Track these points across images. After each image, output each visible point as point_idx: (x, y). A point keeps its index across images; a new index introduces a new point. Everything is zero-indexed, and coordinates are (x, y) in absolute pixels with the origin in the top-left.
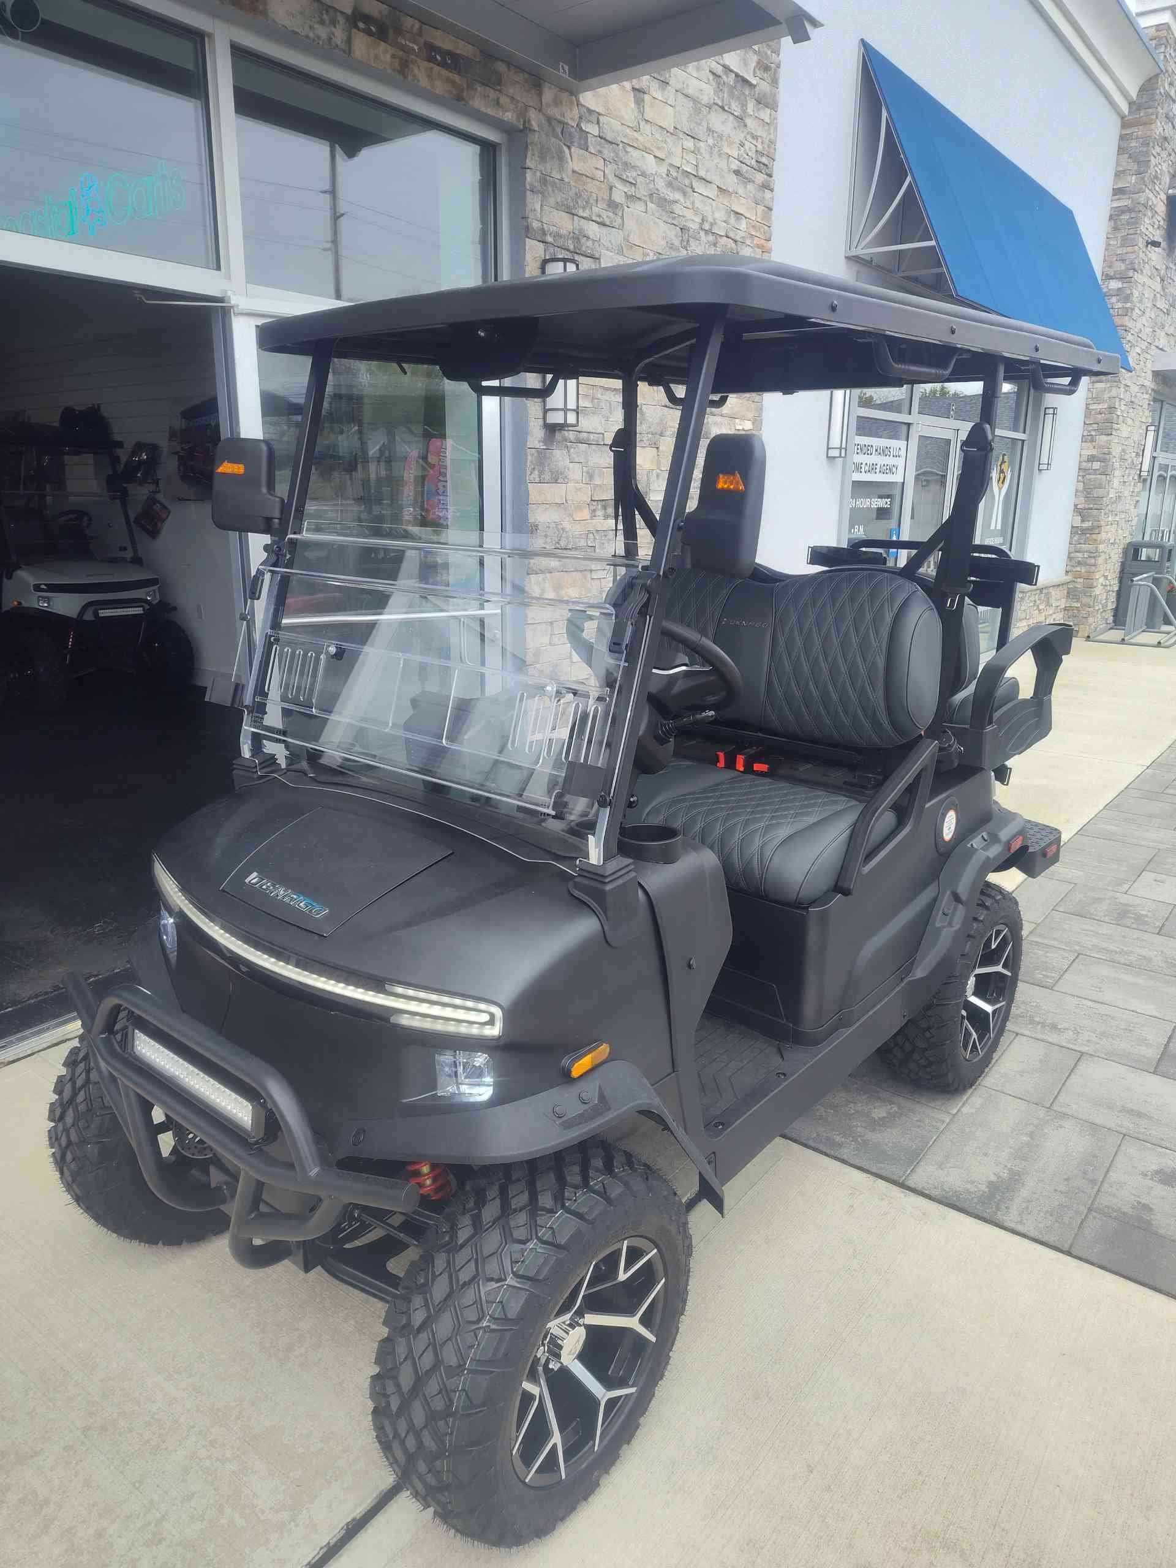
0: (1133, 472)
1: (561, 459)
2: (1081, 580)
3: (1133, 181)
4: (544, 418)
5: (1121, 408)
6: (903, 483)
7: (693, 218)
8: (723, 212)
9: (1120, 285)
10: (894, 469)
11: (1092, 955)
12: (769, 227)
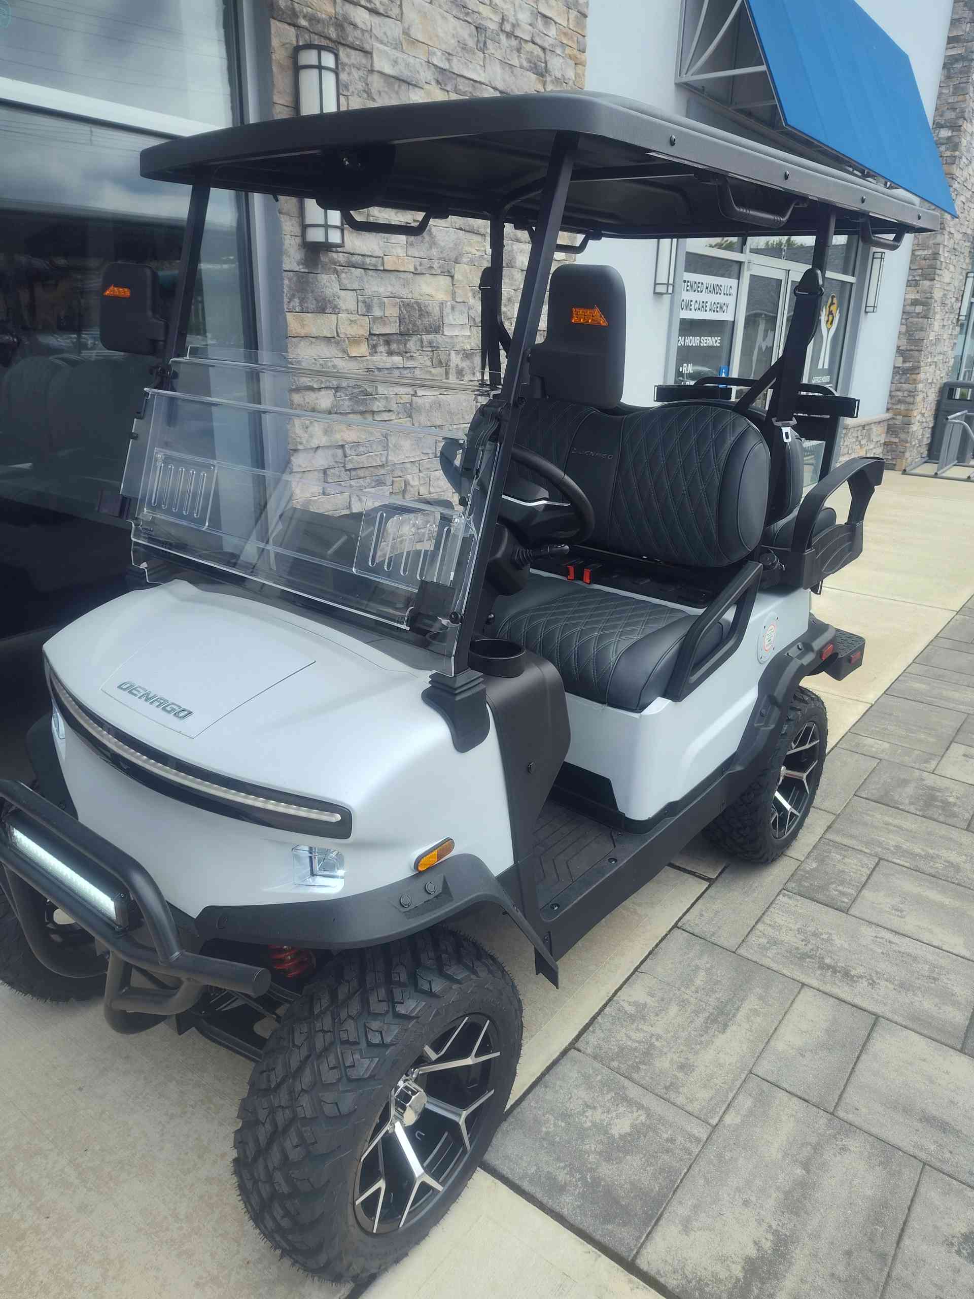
0: (952, 316)
1: (328, 284)
2: (900, 417)
3: (968, 29)
4: (303, 234)
5: (944, 255)
6: (734, 322)
7: (492, 16)
8: (528, 14)
9: (950, 134)
10: (725, 308)
11: (895, 860)
12: (584, 36)
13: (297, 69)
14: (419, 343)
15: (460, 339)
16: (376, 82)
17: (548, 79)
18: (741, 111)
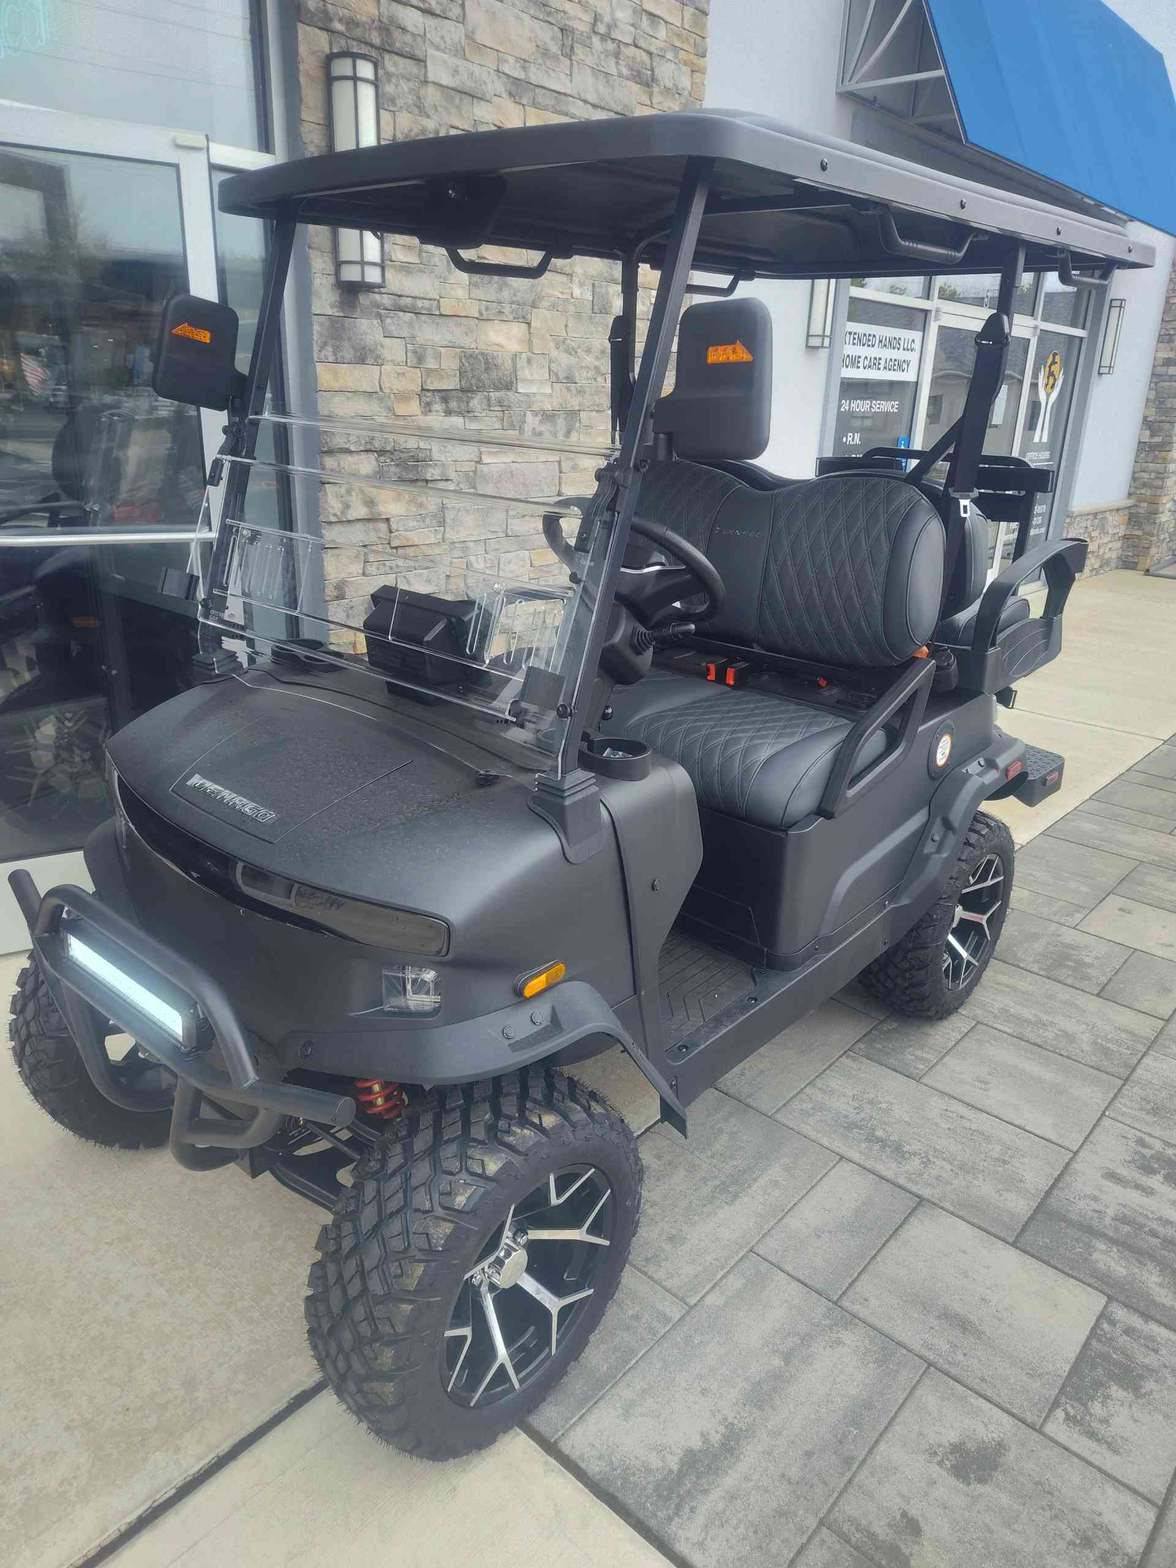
1: (369, 331)
2: (1145, 505)
4: (337, 273)
6: (917, 383)
7: (581, 15)
8: (629, 12)
10: (905, 366)
12: (703, 38)
13: (329, 80)
14: (485, 401)
15: (538, 397)
16: (432, 95)
17: (656, 89)
18: (927, 126)
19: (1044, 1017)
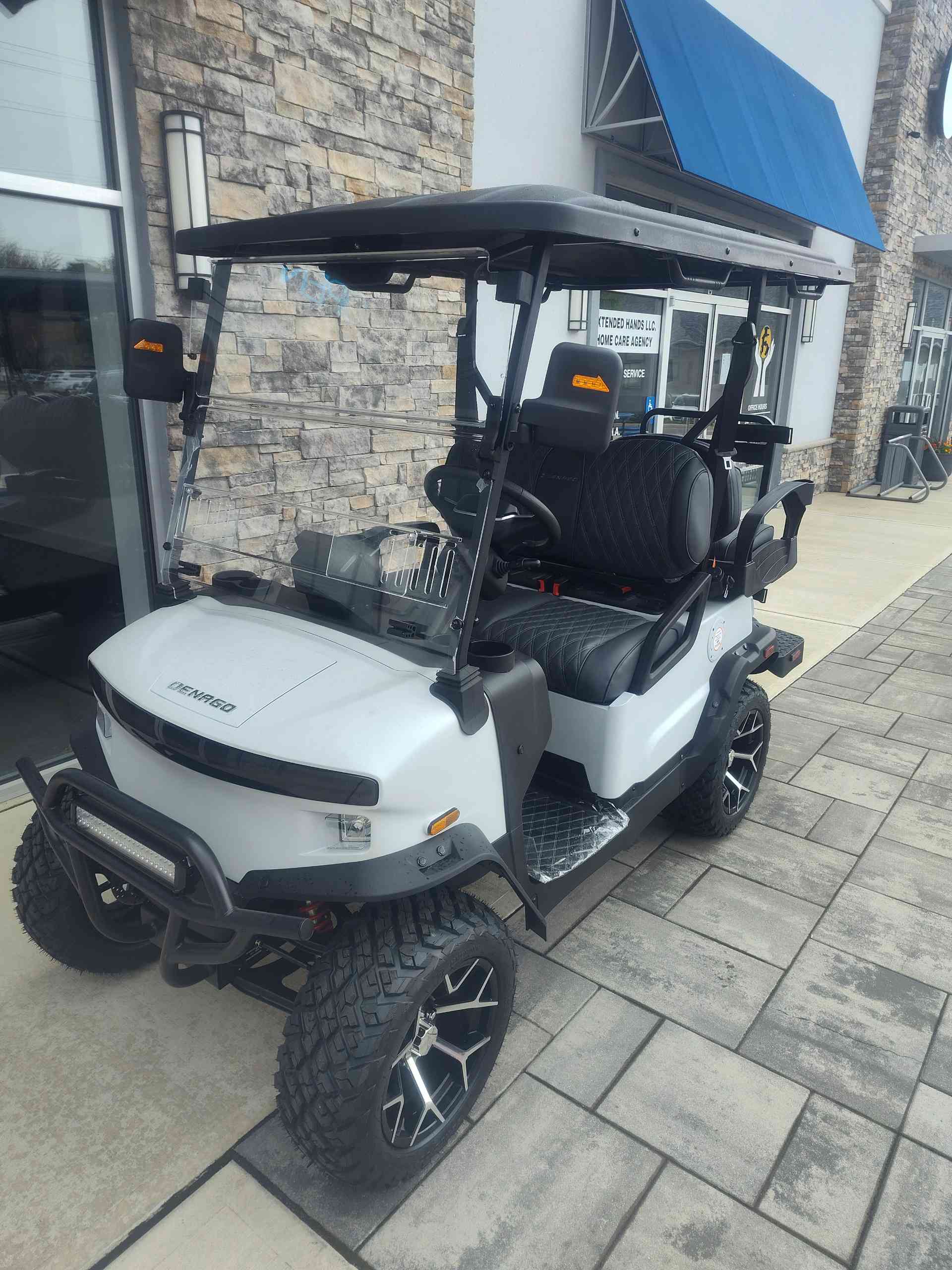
0: (894, 344)
2: (844, 442)
3: (895, 75)
4: (175, 283)
5: (881, 286)
6: (659, 354)
7: (371, 79)
8: (409, 76)
9: (882, 173)
10: (648, 342)
11: (725, 867)
12: (471, 94)
13: (163, 133)
14: (305, 381)
15: (349, 376)
16: (249, 142)
17: (434, 134)
18: (656, 158)
19: (763, 858)
